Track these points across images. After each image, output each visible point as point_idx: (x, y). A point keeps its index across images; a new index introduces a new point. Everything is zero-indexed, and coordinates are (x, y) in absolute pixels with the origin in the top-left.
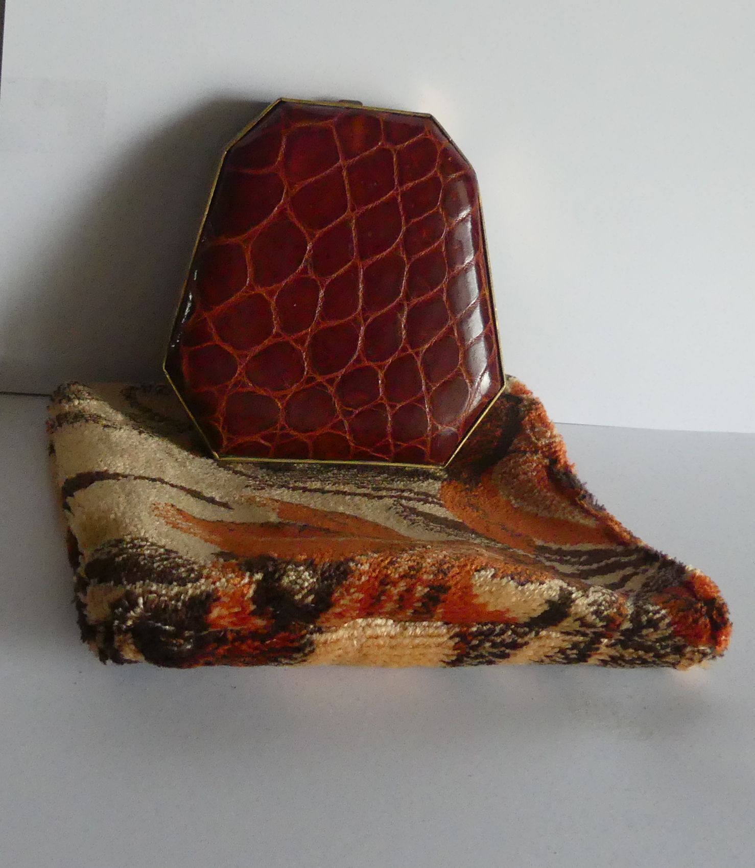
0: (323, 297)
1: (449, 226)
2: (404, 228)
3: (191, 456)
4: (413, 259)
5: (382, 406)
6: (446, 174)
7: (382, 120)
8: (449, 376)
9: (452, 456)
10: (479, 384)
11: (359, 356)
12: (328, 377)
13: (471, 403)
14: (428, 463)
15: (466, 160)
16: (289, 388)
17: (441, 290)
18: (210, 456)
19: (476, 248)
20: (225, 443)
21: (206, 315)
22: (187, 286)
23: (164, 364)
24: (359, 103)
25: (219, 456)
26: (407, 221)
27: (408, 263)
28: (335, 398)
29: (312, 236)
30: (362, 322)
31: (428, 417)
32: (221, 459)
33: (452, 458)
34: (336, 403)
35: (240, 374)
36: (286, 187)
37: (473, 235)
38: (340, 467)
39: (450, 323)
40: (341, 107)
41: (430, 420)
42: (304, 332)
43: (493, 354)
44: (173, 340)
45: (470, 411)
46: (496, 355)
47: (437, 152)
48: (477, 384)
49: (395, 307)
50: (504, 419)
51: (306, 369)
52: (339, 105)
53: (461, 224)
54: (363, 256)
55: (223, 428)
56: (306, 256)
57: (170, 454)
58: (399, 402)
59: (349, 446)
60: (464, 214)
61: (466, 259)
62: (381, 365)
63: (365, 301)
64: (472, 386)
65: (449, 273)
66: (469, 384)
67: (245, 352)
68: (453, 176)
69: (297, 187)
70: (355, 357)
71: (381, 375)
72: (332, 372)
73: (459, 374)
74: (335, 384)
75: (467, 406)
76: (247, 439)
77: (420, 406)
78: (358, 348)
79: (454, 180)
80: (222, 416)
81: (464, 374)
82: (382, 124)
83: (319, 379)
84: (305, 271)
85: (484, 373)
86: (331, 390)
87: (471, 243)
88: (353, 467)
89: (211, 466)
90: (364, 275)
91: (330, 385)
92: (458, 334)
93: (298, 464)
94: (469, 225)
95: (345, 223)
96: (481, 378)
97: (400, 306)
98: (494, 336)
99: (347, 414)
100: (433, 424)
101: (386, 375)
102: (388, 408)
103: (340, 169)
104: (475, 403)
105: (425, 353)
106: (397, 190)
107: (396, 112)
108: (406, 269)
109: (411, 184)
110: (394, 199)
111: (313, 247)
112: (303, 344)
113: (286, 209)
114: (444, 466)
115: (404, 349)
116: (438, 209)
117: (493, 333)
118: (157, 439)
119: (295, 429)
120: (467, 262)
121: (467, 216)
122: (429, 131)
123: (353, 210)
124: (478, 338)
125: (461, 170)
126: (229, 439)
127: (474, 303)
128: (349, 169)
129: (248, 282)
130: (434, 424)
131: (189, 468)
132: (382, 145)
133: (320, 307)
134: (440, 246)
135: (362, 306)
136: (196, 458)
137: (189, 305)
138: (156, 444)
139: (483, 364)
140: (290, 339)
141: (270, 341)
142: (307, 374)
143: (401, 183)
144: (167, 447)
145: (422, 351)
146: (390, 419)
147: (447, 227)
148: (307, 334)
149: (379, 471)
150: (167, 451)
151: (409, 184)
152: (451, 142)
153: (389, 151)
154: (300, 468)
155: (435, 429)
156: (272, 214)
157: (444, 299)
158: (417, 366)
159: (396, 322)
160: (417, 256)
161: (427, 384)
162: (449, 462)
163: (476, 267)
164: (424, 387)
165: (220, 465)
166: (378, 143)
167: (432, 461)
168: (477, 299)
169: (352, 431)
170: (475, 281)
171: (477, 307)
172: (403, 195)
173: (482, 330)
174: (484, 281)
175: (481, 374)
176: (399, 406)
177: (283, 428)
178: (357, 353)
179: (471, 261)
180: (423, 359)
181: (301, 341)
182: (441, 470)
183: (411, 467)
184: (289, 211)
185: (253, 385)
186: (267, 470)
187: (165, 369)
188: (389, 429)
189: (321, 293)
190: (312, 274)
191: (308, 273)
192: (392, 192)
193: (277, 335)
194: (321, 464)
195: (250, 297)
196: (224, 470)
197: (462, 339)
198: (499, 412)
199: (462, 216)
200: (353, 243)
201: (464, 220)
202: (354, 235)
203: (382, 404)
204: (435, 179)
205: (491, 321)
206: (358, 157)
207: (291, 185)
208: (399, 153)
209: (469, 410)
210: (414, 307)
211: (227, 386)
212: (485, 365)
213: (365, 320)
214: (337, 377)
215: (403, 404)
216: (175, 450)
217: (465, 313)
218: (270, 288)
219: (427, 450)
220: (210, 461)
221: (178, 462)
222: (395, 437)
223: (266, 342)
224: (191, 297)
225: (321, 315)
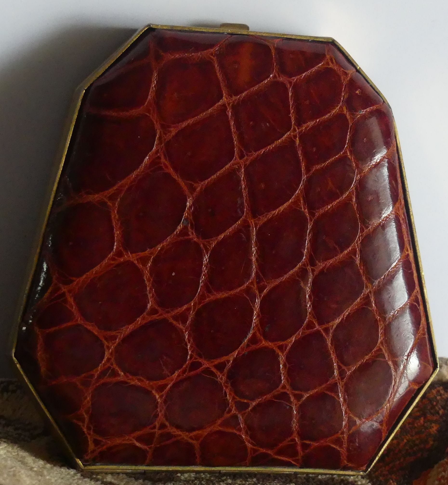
0: (207, 264)
1: (360, 173)
2: (304, 177)
3: (48, 466)
4: (317, 214)
5: (284, 396)
6: (352, 109)
7: (274, 47)
8: (367, 357)
9: (375, 458)
10: (405, 367)
11: (254, 335)
12: (217, 362)
13: (395, 389)
14: (345, 468)
15: (378, 93)
16: (168, 376)
17: (354, 252)
18: (72, 465)
19: (395, 198)
20: (91, 446)
21: (64, 289)
22: (40, 253)
23: (14, 351)
24: (245, 27)
25: (83, 465)
26: (308, 170)
27: (311, 220)
28: (227, 387)
29: (192, 189)
30: (257, 292)
31: (343, 409)
32: (86, 468)
33: (375, 461)
34: (228, 394)
35: (109, 360)
36: (158, 132)
37: (390, 183)
38: (234, 476)
39: (366, 291)
40: (223, 33)
41: (346, 413)
42: (185, 307)
43: (421, 329)
44: (24, 321)
45: (395, 400)
46: (426, 330)
47: (342, 85)
48: (402, 367)
49: (297, 273)
50: (441, 412)
51: (190, 353)
52: (221, 30)
53: (375, 170)
54: (255, 213)
55: (89, 428)
56: (185, 214)
57: (23, 463)
58: (307, 390)
59: (245, 447)
60: (378, 158)
61: (383, 212)
62: (282, 346)
63: (260, 267)
64: (396, 371)
65: (362, 231)
66: (392, 366)
67: (114, 333)
68: (363, 112)
69: (174, 131)
70: (250, 335)
71: (282, 358)
72: (222, 356)
73: (379, 352)
74: (226, 370)
75: (391, 395)
76: (118, 441)
77: (333, 395)
78: (253, 325)
79: (364, 118)
80: (87, 412)
81: (386, 355)
82: (273, 51)
83: (206, 364)
84: (184, 232)
85: (411, 352)
86: (221, 378)
87: (388, 192)
88: (251, 475)
89: (74, 477)
90: (257, 235)
91: (221, 373)
92: (376, 305)
93: (182, 472)
94: (385, 171)
95: (233, 173)
96: (407, 360)
97: (303, 273)
98: (421, 308)
99: (242, 407)
100: (349, 418)
101: (288, 358)
102: (292, 399)
103: (224, 107)
104: (402, 390)
105: (336, 330)
106: (295, 130)
107: (290, 37)
108: (309, 227)
109: (311, 124)
110: (291, 141)
111: (193, 204)
112: (184, 322)
113: (159, 158)
114: (365, 471)
115: (310, 325)
116: (346, 152)
117: (421, 303)
118: (6, 445)
119: (178, 427)
120: (384, 216)
121: (381, 160)
122: (331, 60)
123: (241, 156)
124: (402, 310)
125: (373, 105)
126: (97, 443)
127: (395, 266)
128: (234, 108)
129: (115, 247)
130: (351, 417)
131: (48, 477)
132: (275, 77)
133: (204, 275)
134: (349, 198)
135: (257, 273)
136: (55, 468)
137: (43, 275)
138: (5, 451)
139: (409, 341)
140: (169, 316)
141: (144, 318)
142: (191, 358)
143: (299, 124)
144: (18, 454)
145: (333, 326)
146: (295, 412)
147: (357, 174)
148: (188, 309)
149: (284, 480)
150: (19, 459)
151: (309, 123)
152: (358, 71)
153: (283, 85)
154: (186, 478)
155: (351, 423)
156: (143, 164)
157: (358, 262)
158: (327, 345)
159: (300, 291)
160: (321, 211)
161: (339, 367)
162: (372, 466)
163: (395, 222)
164: (336, 373)
165: (84, 476)
166: (270, 76)
167: (350, 465)
168: (398, 261)
169: (250, 428)
170: (396, 239)
171: (399, 271)
172: (302, 136)
173: (407, 299)
174: (406, 240)
175: (406, 354)
176: (306, 396)
177: (162, 426)
178: (251, 332)
179: (389, 215)
180: (333, 336)
181: (183, 318)
182: (363, 477)
183: (326, 474)
184: (163, 160)
185: (124, 373)
186: (143, 481)
187: (15, 356)
188: (295, 425)
189: (206, 259)
190: (193, 236)
191: (189, 235)
192: (288, 133)
193: (154, 311)
194: (210, 472)
195: (118, 265)
196: (91, 480)
197: (382, 310)
198: (435, 403)
199: (375, 160)
200: (242, 197)
201: (378, 165)
202: (243, 186)
203: (285, 393)
204: (341, 116)
205: (417, 288)
206: (246, 92)
207: (165, 128)
208: (296, 87)
209: (394, 398)
210: (322, 272)
211: (93, 376)
212: (411, 343)
213: (261, 291)
214: (228, 361)
215: (311, 393)
216: (30, 459)
217: (384, 278)
218: (142, 254)
219: (343, 451)
220: (72, 472)
221: (34, 471)
222: (302, 436)
223: (139, 319)
224: (45, 266)
225: (206, 285)
